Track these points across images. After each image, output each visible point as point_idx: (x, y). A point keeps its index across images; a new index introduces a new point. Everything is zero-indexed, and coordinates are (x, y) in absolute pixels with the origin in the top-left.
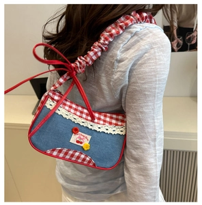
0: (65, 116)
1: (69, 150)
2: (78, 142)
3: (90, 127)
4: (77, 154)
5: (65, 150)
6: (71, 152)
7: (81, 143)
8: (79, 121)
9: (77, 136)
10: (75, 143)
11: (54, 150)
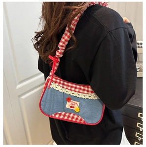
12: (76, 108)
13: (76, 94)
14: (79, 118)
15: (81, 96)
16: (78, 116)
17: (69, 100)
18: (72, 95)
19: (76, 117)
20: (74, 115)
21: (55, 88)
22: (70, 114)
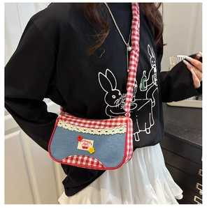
0: (70, 129)
1: (78, 156)
2: (84, 147)
3: (91, 133)
4: (86, 158)
5: (75, 157)
6: (80, 158)
7: (87, 148)
8: (81, 130)
9: (82, 143)
10: (82, 149)
11: (67, 158)
12: (91, 148)
13: (88, 131)
14: (95, 161)
15: (96, 132)
16: (93, 159)
17: (80, 139)
18: (84, 132)
19: (91, 160)
20: (89, 157)
21: (64, 127)
22: (84, 156)
